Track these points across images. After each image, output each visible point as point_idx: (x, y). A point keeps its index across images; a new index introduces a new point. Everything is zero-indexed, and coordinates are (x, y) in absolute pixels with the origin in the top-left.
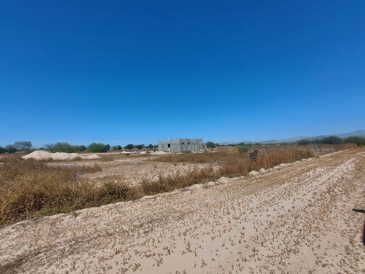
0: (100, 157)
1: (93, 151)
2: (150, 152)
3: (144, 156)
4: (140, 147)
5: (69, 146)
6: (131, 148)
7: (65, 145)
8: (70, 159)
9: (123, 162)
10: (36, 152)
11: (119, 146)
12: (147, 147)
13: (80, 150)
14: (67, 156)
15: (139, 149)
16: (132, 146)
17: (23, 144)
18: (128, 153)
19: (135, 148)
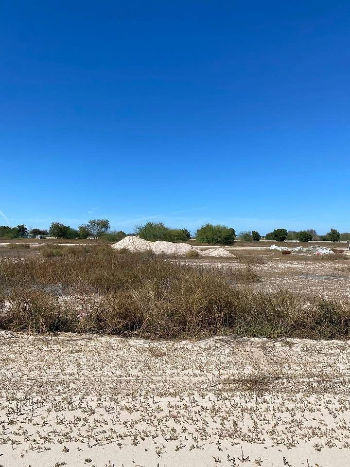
0: (231, 254)
1: (208, 241)
2: (342, 251)
3: (329, 258)
4: (306, 237)
5: (166, 229)
6: (283, 239)
8: (179, 254)
9: (288, 268)
10: (127, 238)
11: (254, 232)
12: (323, 238)
13: (181, 239)
14: (174, 249)
15: (305, 242)
16: (284, 234)
17: (98, 224)
18: (284, 249)
19: (292, 240)
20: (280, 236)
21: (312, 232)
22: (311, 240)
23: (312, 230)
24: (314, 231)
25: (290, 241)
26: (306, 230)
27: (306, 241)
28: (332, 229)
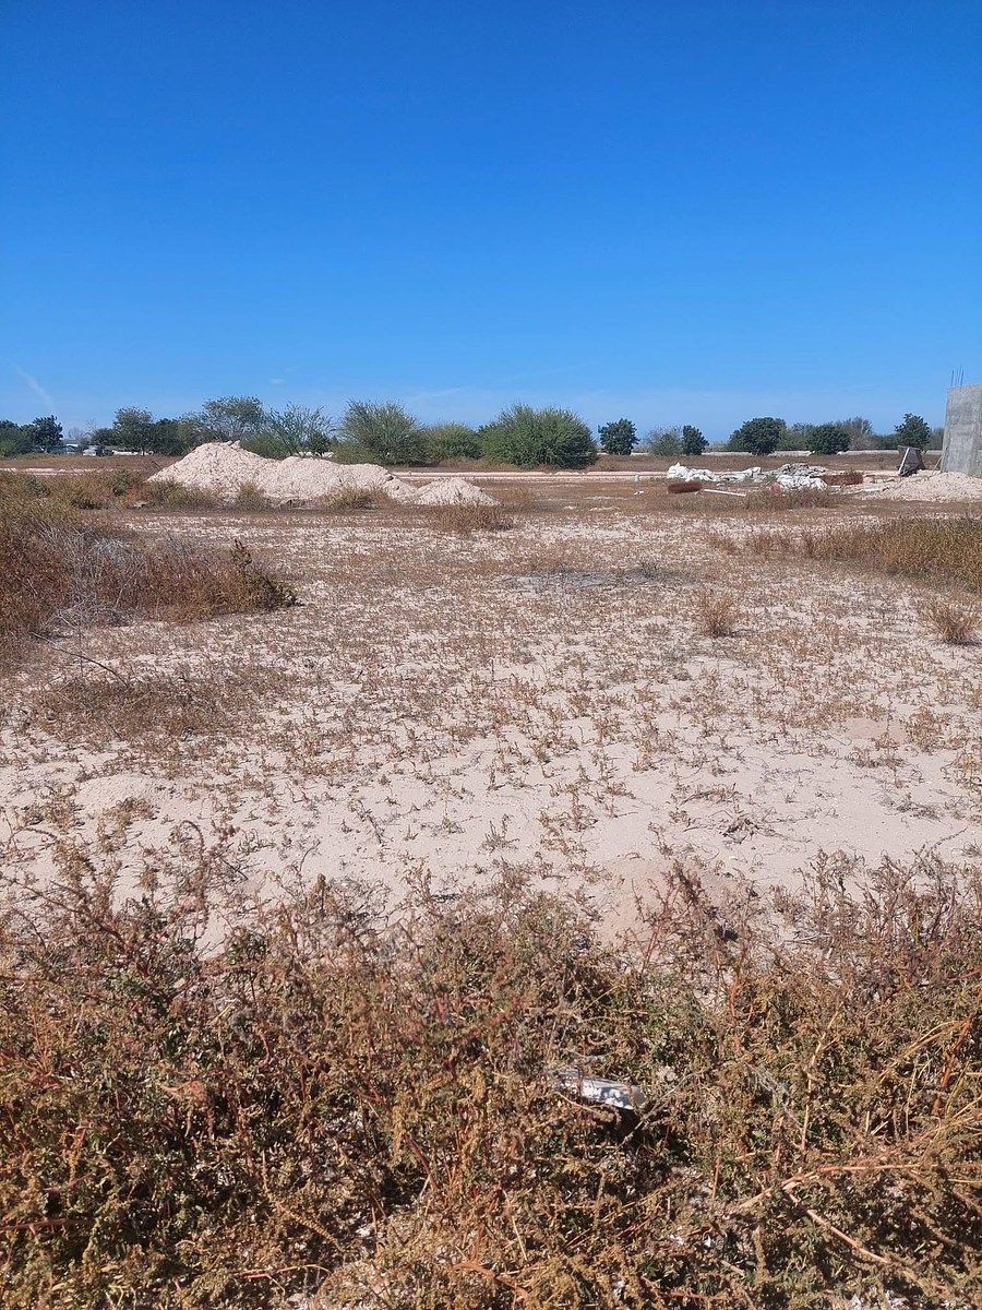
0: (481, 498)
4: (830, 441)
6: (767, 448)
7: (387, 421)
11: (687, 430)
12: (886, 443)
15: (830, 454)
16: (771, 434)
17: (231, 412)
18: (701, 477)
19: (795, 449)
20: (761, 439)
21: (859, 427)
22: (845, 449)
23: (860, 420)
24: (866, 422)
25: (789, 453)
26: (843, 419)
27: (831, 452)
28: (908, 416)
